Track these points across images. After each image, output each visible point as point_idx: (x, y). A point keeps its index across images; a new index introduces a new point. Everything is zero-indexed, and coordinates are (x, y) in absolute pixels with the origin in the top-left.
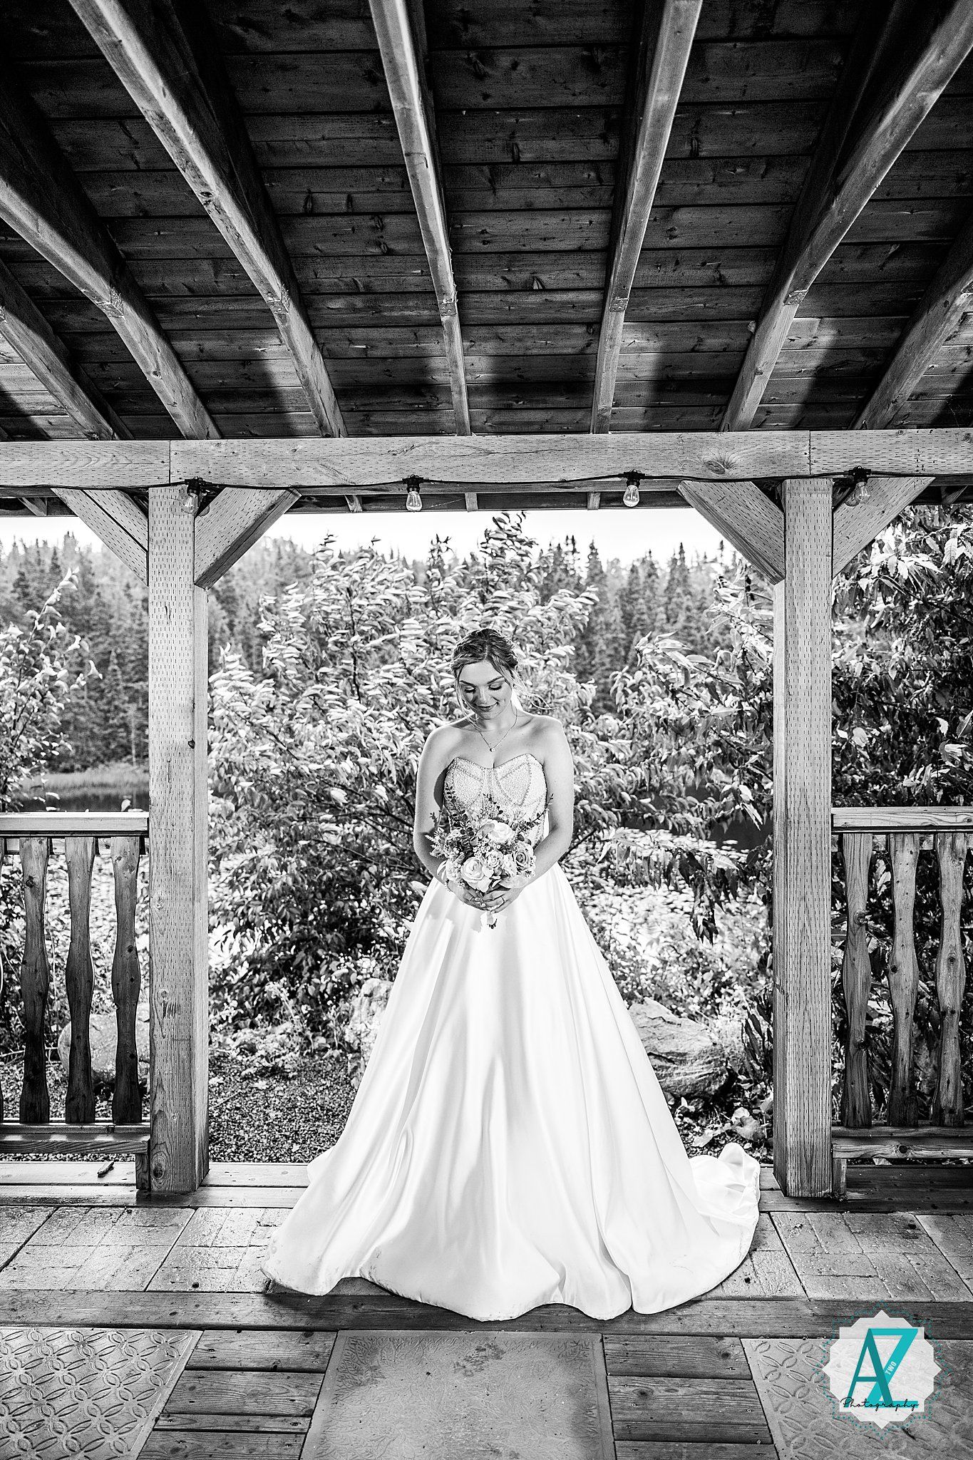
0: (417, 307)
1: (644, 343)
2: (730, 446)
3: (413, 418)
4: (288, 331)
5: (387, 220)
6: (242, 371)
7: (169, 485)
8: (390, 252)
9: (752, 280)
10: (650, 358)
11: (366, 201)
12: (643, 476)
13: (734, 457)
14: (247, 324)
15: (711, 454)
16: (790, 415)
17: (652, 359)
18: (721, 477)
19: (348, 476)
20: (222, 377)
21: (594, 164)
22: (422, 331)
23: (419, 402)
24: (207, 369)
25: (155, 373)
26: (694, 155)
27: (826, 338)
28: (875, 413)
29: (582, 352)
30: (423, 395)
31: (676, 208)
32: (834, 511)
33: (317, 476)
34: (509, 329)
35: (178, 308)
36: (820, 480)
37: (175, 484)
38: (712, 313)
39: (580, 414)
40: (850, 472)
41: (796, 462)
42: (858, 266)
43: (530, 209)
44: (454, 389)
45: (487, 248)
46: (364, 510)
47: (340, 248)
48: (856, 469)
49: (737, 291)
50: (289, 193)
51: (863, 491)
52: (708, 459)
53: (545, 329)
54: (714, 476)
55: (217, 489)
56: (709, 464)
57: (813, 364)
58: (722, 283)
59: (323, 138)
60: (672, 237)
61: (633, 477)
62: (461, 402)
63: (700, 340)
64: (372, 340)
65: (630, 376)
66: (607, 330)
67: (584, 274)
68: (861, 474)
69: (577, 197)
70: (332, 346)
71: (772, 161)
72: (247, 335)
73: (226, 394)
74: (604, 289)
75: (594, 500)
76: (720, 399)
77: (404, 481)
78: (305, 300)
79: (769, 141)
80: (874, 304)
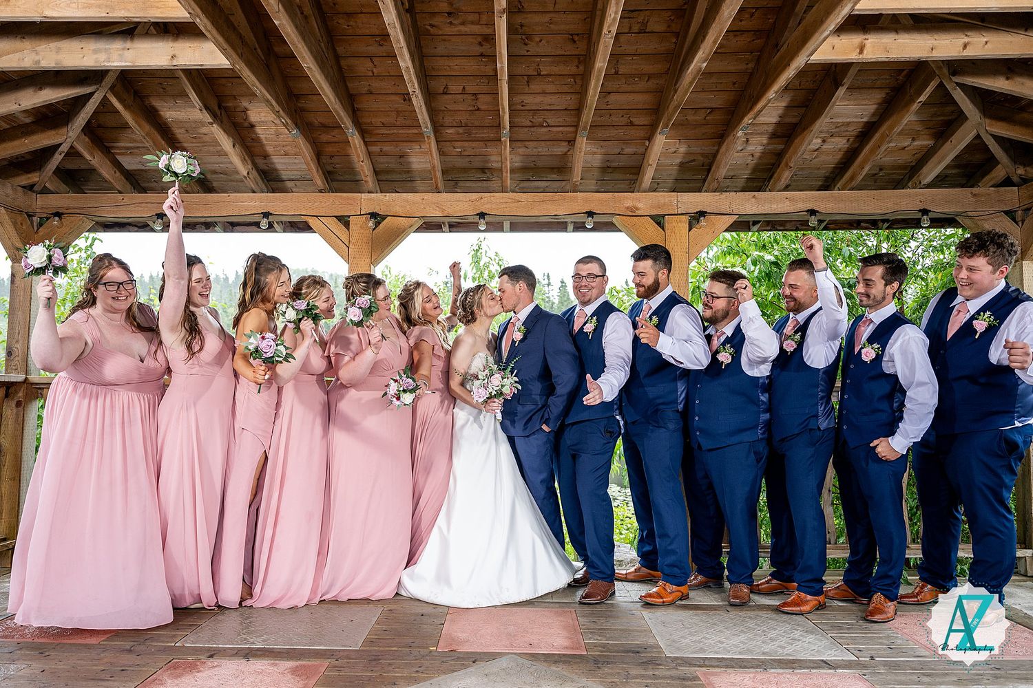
0: (488, 133)
1: (596, 150)
2: (638, 200)
3: (479, 184)
4: (429, 143)
5: (479, 96)
6: (399, 161)
7: (361, 215)
8: (478, 109)
9: (646, 123)
10: (599, 157)
11: (470, 89)
12: (595, 214)
13: (640, 205)
14: (407, 139)
15: (629, 203)
16: (670, 185)
17: (599, 158)
18: (634, 214)
19: (449, 211)
20: (388, 163)
21: (573, 76)
22: (489, 143)
23: (484, 176)
24: (382, 159)
25: (362, 162)
26: (617, 73)
27: (683, 149)
28: (709, 184)
29: (566, 154)
30: (485, 173)
31: (609, 93)
32: (689, 231)
33: (434, 211)
34: (531, 143)
35: (375, 132)
36: (682, 216)
37: (364, 215)
38: (628, 137)
39: (564, 183)
40: (697, 213)
41: (670, 208)
42: (693, 118)
43: (544, 93)
44: (504, 170)
45: (523, 108)
46: (450, 231)
47: (455, 107)
48: (700, 212)
49: (637, 127)
50: (438, 85)
51: (703, 222)
52: (628, 205)
53: (548, 143)
54: (631, 214)
55: (384, 217)
56: (628, 208)
57: (678, 161)
58: (632, 124)
59: (457, 65)
60: (607, 105)
61: (590, 214)
62: (507, 177)
63: (622, 149)
64: (464, 147)
65: (589, 165)
66: (578, 144)
67: (567, 119)
68: (702, 214)
69: (565, 89)
70: (445, 149)
71: (650, 76)
72: (405, 144)
73: (388, 172)
74: (577, 126)
75: (571, 227)
76: (634, 177)
77: (477, 214)
78: (437, 128)
79: (648, 68)
80: (703, 134)
